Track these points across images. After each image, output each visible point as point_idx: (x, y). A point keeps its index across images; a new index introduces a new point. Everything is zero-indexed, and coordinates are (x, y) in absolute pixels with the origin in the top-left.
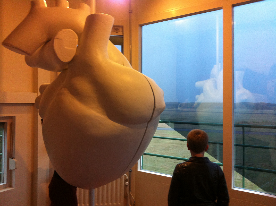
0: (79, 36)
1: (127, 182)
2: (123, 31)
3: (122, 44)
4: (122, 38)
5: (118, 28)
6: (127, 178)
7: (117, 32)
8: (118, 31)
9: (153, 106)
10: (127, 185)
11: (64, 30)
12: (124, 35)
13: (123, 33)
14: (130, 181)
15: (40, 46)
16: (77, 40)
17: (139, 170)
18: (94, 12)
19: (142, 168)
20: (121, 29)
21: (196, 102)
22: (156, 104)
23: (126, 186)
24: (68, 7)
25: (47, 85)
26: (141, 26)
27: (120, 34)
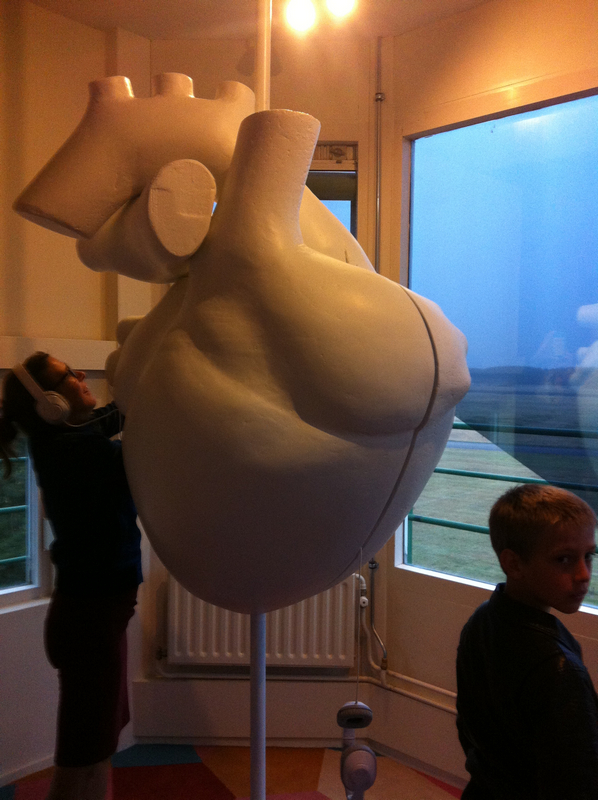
0: (220, 178)
1: (364, 598)
2: (355, 158)
3: (352, 197)
4: (355, 177)
5: (342, 148)
6: (365, 585)
7: (339, 162)
8: (340, 158)
9: (432, 383)
10: (363, 605)
11: (179, 163)
12: (359, 170)
13: (356, 164)
14: (371, 593)
15: (116, 209)
16: (214, 191)
17: (399, 564)
18: (265, 107)
19: (409, 559)
20: (350, 152)
21: (578, 366)
22: (441, 376)
23: (362, 607)
24: (192, 96)
25: (135, 322)
26: (411, 140)
27: (347, 166)
